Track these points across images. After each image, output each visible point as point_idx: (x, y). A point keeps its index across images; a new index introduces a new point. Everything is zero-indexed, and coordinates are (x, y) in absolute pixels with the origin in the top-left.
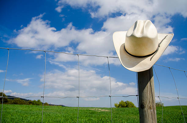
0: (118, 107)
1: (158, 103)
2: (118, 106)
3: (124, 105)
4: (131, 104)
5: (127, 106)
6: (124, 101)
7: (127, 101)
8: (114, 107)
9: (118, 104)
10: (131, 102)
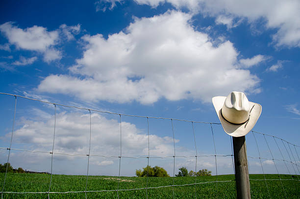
0: (142, 176)
1: (203, 170)
2: (141, 174)
3: (152, 173)
4: (162, 172)
5: (155, 175)
6: (152, 167)
7: (156, 167)
8: (136, 176)
9: (142, 170)
10: (162, 169)
